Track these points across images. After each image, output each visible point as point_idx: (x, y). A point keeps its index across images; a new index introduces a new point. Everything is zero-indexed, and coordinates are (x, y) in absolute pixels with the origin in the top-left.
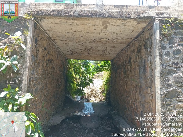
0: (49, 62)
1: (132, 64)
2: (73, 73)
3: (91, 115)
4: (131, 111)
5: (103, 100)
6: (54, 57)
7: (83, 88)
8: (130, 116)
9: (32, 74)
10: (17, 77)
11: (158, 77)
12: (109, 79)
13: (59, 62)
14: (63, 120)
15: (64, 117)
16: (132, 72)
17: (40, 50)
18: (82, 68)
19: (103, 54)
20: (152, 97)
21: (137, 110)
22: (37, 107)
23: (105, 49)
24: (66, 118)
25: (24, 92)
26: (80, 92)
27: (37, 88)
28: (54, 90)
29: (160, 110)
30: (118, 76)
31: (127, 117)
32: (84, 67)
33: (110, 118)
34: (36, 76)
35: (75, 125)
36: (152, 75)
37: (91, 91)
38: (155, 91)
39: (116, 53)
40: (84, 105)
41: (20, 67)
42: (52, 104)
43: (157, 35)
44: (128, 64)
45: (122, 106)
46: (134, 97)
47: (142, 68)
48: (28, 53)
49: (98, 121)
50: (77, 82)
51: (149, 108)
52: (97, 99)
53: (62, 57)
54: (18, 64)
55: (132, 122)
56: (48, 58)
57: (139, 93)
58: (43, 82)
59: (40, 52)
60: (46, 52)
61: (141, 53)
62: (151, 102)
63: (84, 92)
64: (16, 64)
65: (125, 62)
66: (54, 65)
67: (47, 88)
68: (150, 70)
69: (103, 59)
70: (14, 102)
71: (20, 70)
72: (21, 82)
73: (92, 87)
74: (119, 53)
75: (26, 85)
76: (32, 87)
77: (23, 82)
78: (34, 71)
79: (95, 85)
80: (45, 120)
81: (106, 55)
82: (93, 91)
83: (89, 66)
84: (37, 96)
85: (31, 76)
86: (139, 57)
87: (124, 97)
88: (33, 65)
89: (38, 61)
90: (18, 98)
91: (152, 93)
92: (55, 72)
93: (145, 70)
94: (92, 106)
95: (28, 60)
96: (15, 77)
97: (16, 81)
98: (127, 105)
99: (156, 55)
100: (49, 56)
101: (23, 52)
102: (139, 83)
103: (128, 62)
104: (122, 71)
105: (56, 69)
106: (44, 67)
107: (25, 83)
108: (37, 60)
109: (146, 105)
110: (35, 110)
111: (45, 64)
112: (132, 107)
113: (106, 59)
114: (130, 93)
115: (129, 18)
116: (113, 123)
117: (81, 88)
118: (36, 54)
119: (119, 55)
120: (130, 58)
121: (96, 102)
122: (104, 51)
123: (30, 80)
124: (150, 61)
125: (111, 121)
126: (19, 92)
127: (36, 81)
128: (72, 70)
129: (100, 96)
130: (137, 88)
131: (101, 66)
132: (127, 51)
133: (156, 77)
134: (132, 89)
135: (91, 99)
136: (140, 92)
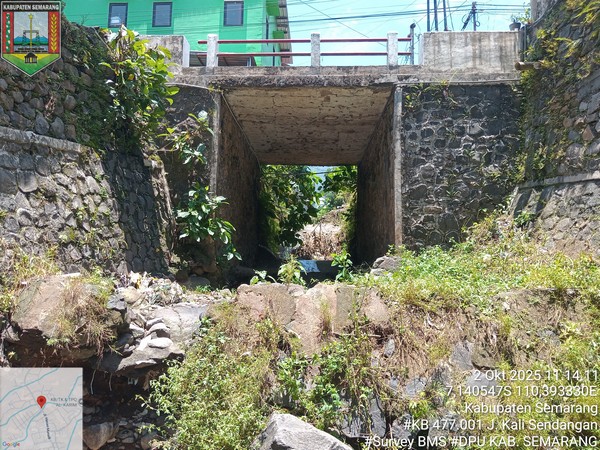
1: (380, 160)
6: (240, 154)
10: (203, 175)
11: (399, 169)
16: (380, 175)
18: (292, 185)
19: (334, 148)
21: (384, 234)
23: (337, 138)
29: (401, 215)
32: (297, 183)
37: (316, 241)
39: (361, 144)
43: (399, 110)
47: (387, 162)
57: (385, 205)
61: (387, 139)
63: (299, 238)
69: (339, 162)
72: (207, 181)
75: (216, 185)
77: (211, 180)
81: (343, 150)
82: (320, 239)
85: (219, 176)
88: (222, 158)
93: (389, 164)
94: (316, 265)
95: (216, 150)
96: (199, 175)
97: (200, 180)
99: (396, 138)
102: (385, 189)
113: (345, 162)
115: (359, 85)
133: (395, 170)
135: (315, 256)
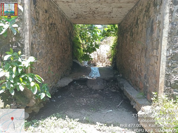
0: (52, 26)
1: (140, 25)
2: (80, 38)
3: (97, 78)
4: (136, 74)
5: (110, 65)
6: (57, 21)
7: (89, 54)
8: (134, 79)
9: (34, 38)
10: (19, 41)
11: (166, 37)
12: (116, 44)
13: (64, 27)
14: (71, 82)
15: (71, 80)
16: (139, 35)
17: (41, 13)
18: (88, 33)
19: (109, 17)
20: (158, 59)
21: (141, 73)
22: (43, 71)
23: (111, 11)
24: (74, 81)
25: (27, 56)
26: (87, 58)
27: (41, 52)
28: (60, 55)
29: (164, 73)
30: (125, 40)
31: (131, 80)
32: (90, 32)
33: (115, 80)
34: (39, 40)
35: (82, 87)
36: (159, 36)
37: (98, 57)
38: (161, 53)
39: (123, 14)
40: (91, 69)
41: (21, 30)
42: (59, 67)
44: (135, 26)
45: (127, 69)
46: (139, 60)
47: (150, 29)
48: (27, 15)
49: (103, 83)
50: (83, 47)
51: (153, 71)
52: (103, 64)
53: (66, 21)
54: (18, 27)
55: (135, 85)
56: (51, 22)
57: (144, 56)
58: (47, 47)
59: (41, 15)
60: (48, 15)
61: (149, 12)
62: (155, 64)
63: (91, 57)
64: (17, 27)
65: (132, 25)
66: (57, 29)
67: (52, 53)
68: (158, 30)
69: (110, 23)
70: (18, 65)
71: (21, 33)
72: (23, 45)
73: (99, 53)
74: (126, 15)
75: (29, 49)
76: (36, 51)
77: (25, 45)
78: (36, 35)
79: (102, 51)
80: (53, 82)
81: (113, 17)
82: (100, 56)
83: (95, 31)
84: (41, 60)
85: (34, 40)
86: (147, 16)
87: (129, 61)
88: (34, 28)
89: (39, 24)
90: (21, 61)
91: (158, 56)
92: (60, 36)
93: (152, 31)
94: (98, 71)
95: (27, 22)
96: (17, 41)
97: (18, 45)
98: (132, 68)
99: (166, 12)
100: (51, 20)
101: (21, 14)
102: (145, 46)
103: (135, 24)
104: (129, 34)
105: (60, 34)
106: (47, 31)
107: (27, 47)
108: (37, 23)
109: (151, 68)
110: (41, 73)
111: (48, 28)
112: (136, 70)
113: (112, 23)
114: (135, 56)
116: (117, 86)
117: (88, 53)
118: (36, 16)
119: (126, 18)
120: (138, 19)
121: (102, 67)
122: (111, 13)
123: (32, 44)
124: (159, 20)
125: (116, 84)
126: (22, 56)
127: (40, 45)
128: (79, 35)
129: (106, 61)
130: (143, 51)
131: (108, 31)
132: (135, 12)
133: (163, 38)
134: (138, 52)
135: (98, 64)
136: (146, 55)
